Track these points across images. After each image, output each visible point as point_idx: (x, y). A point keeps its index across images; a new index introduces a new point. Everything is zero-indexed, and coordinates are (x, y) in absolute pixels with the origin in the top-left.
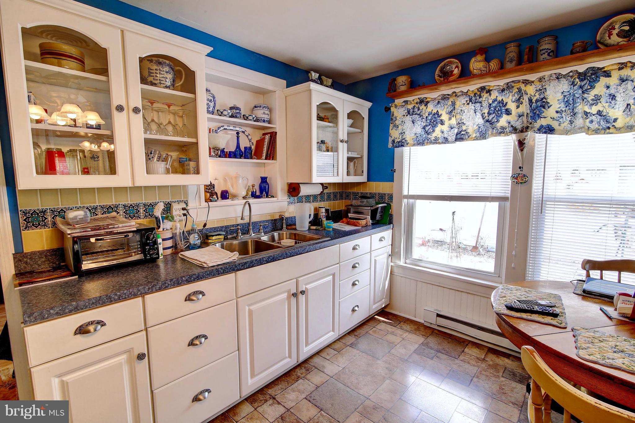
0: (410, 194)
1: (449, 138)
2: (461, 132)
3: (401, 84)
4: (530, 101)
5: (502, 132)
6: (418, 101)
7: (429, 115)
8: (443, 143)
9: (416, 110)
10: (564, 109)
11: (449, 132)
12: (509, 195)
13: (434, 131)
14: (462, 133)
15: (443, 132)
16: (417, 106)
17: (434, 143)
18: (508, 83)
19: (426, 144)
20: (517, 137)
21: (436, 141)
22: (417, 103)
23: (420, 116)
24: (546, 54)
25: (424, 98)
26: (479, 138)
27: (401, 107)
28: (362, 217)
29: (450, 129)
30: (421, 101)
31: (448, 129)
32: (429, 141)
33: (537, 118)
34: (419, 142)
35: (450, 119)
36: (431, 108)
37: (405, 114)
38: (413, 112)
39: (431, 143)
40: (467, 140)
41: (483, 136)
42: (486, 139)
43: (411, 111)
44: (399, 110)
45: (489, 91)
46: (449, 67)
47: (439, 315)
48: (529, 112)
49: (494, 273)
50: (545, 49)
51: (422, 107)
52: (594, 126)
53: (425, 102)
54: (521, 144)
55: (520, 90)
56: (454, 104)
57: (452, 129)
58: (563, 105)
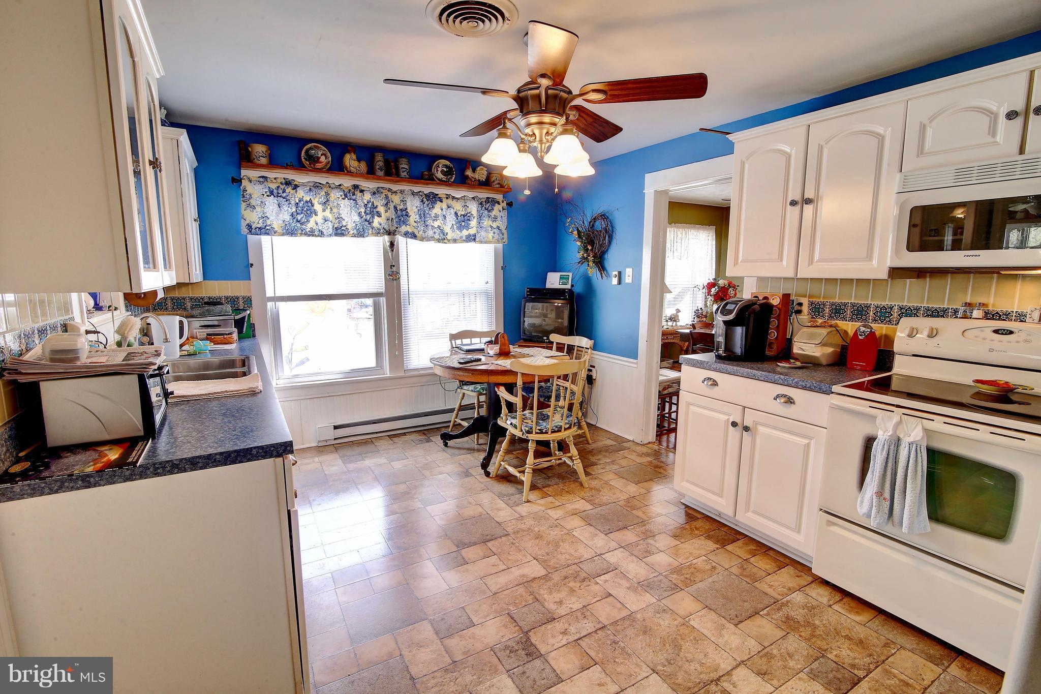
0: (276, 296)
1: (324, 231)
2: (341, 227)
3: (260, 155)
4: (395, 208)
5: (378, 233)
6: (284, 181)
7: (299, 201)
8: (319, 236)
9: (281, 191)
10: (419, 220)
11: (323, 225)
12: (383, 291)
13: (308, 221)
14: (343, 228)
15: (317, 224)
16: (282, 187)
17: (309, 236)
18: (378, 188)
19: (299, 235)
20: (389, 239)
21: (311, 234)
22: (281, 183)
23: (287, 201)
24: (406, 172)
25: (292, 180)
26: (357, 235)
27: (259, 183)
28: (227, 331)
29: (324, 221)
30: (288, 183)
31: (322, 221)
32: (303, 233)
33: (402, 224)
34: (288, 232)
35: (324, 210)
36: (301, 193)
37: (264, 193)
38: (278, 193)
39: (306, 234)
40: (346, 235)
41: (360, 234)
42: (364, 237)
43: (275, 191)
44: (255, 186)
45: (362, 191)
46: (313, 152)
47: (336, 427)
48: (394, 217)
49: (377, 367)
50: (405, 168)
51: (289, 190)
52: (437, 236)
53: (293, 185)
54: (392, 244)
55: (387, 197)
56: (327, 194)
57: (326, 221)
58: (418, 217)
